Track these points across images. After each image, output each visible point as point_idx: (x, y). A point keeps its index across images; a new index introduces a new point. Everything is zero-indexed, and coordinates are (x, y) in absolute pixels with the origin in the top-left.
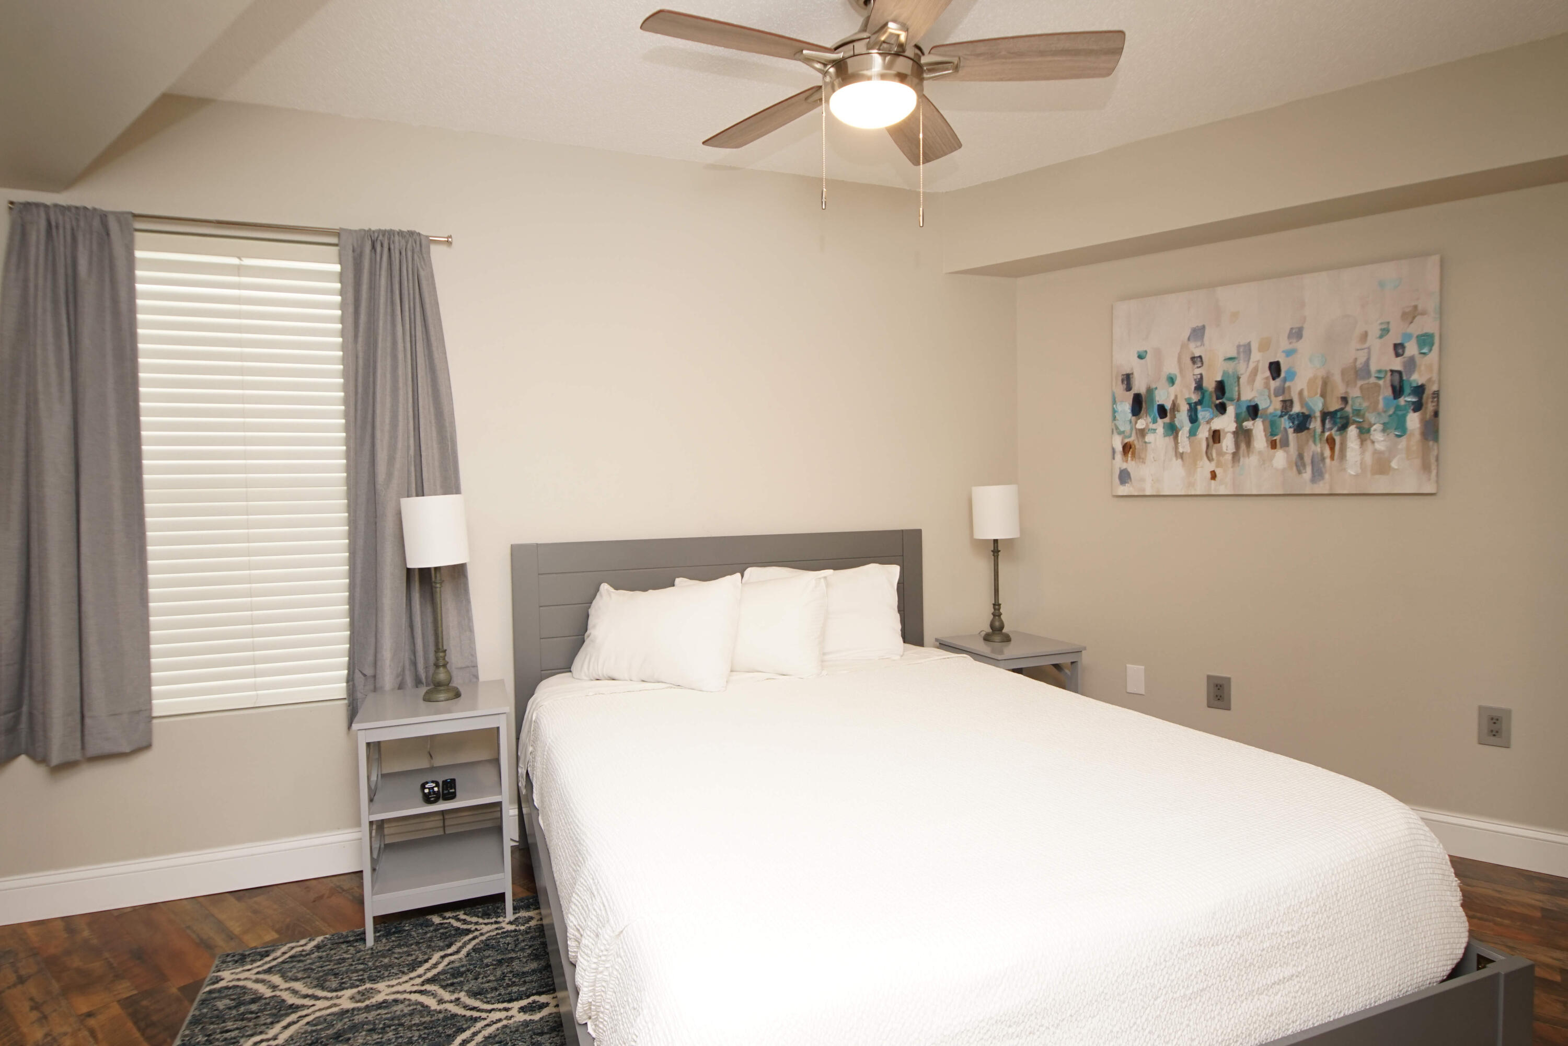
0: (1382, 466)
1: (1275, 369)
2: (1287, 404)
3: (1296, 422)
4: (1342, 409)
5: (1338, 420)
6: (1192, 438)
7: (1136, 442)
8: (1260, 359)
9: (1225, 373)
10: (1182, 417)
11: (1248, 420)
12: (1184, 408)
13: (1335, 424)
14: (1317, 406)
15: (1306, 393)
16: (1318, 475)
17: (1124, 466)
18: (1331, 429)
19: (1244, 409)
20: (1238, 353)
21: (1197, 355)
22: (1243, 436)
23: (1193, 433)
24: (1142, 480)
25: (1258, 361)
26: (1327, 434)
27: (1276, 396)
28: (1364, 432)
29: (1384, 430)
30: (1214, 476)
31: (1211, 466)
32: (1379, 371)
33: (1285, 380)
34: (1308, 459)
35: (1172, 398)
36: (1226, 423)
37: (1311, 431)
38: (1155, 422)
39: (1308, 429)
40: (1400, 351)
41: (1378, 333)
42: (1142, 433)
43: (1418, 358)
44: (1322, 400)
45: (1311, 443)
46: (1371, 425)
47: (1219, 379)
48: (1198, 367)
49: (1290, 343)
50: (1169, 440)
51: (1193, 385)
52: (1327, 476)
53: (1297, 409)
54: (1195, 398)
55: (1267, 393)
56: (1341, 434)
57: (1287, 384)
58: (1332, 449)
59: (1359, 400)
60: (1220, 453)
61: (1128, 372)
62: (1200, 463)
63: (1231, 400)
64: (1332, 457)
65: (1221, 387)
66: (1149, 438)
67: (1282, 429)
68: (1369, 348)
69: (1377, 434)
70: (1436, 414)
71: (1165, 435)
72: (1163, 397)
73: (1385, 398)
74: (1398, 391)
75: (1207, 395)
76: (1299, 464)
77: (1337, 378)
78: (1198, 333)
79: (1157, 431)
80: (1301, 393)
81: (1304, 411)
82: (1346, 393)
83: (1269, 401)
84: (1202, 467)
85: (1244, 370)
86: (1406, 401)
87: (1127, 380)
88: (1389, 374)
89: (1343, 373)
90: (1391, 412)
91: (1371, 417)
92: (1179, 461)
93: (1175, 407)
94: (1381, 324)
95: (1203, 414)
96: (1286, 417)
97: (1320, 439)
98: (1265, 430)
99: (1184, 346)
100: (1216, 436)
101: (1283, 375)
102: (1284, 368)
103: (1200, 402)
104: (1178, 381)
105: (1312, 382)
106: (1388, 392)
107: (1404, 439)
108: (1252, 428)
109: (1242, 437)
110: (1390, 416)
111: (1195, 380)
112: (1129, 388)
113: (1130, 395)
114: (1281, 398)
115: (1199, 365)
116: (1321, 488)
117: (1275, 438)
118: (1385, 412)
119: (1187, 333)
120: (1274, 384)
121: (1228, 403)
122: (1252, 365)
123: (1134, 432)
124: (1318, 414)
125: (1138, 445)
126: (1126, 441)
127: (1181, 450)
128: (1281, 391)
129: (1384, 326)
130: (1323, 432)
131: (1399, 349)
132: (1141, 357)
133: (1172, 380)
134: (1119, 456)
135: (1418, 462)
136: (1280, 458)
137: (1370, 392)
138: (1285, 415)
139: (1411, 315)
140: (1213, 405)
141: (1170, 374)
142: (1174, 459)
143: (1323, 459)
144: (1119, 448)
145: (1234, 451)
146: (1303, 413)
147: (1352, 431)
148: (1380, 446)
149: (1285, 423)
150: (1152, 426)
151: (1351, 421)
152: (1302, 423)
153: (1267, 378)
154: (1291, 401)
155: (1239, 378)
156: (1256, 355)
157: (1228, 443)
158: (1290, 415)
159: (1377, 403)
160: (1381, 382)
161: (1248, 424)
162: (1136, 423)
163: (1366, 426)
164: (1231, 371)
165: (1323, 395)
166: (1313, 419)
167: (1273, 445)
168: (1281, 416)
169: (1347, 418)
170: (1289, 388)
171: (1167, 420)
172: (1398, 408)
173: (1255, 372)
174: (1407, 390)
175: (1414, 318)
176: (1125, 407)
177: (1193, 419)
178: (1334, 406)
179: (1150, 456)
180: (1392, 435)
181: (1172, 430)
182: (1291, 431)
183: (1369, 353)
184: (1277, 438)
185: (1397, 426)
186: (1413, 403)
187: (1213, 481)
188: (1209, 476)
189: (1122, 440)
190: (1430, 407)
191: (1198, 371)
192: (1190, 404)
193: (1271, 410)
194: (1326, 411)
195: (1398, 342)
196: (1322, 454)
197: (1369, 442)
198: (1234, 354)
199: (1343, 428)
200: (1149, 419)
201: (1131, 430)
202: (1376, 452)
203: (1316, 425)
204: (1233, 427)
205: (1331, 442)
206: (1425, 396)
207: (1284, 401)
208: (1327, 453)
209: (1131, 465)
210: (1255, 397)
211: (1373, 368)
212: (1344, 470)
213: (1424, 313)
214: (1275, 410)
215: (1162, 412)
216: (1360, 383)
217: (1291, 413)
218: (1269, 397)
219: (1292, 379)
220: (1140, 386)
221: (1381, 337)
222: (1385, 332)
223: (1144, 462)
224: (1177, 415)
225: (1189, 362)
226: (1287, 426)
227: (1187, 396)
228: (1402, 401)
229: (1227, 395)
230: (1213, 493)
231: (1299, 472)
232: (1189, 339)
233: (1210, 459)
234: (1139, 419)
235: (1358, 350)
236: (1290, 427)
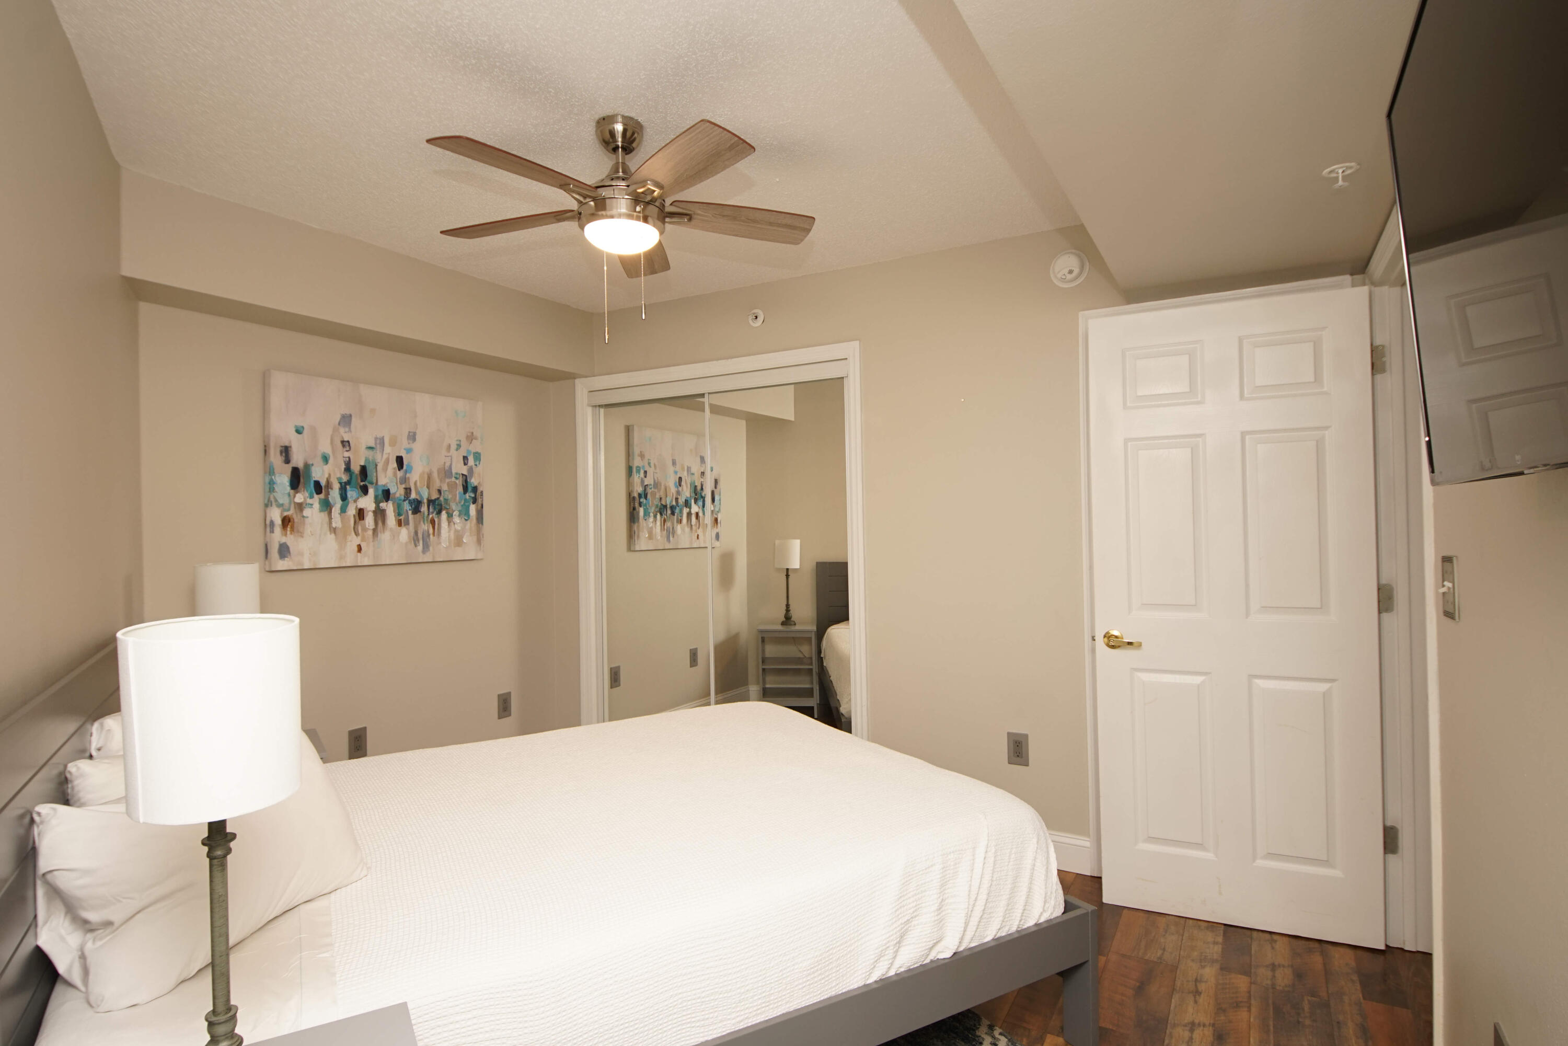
0: (458, 542)
1: (400, 461)
2: (408, 491)
3: (413, 506)
4: (438, 498)
5: (437, 506)
6: (343, 514)
7: (295, 516)
8: (390, 452)
9: (367, 460)
10: (335, 494)
11: (383, 502)
12: (336, 486)
13: (435, 509)
14: (425, 495)
15: (418, 484)
16: (426, 547)
17: (284, 540)
18: (433, 513)
19: (380, 492)
20: (376, 444)
21: (346, 439)
22: (380, 514)
23: (343, 510)
24: (301, 554)
25: (389, 454)
26: (431, 516)
27: (401, 484)
28: (450, 516)
29: (459, 516)
30: (360, 549)
31: (357, 541)
32: (457, 474)
33: (406, 472)
34: (420, 536)
35: (327, 476)
36: (368, 503)
37: (422, 514)
38: (311, 497)
39: (420, 512)
40: (466, 461)
41: (455, 447)
42: (300, 507)
43: (474, 466)
44: (427, 490)
45: (422, 523)
46: (454, 511)
47: (363, 464)
48: (347, 451)
49: (409, 444)
50: (324, 515)
51: (343, 466)
52: (431, 548)
53: (413, 496)
54: (345, 478)
55: (395, 481)
56: (438, 517)
57: (408, 475)
58: (434, 528)
59: (447, 493)
60: (365, 529)
61: (287, 444)
62: (349, 538)
63: (372, 483)
64: (434, 534)
65: (364, 470)
66: (307, 512)
67: (405, 510)
68: (451, 456)
69: (456, 519)
70: (482, 507)
71: (321, 511)
72: (319, 473)
73: (459, 493)
74: (465, 489)
75: (354, 477)
76: (415, 539)
77: (435, 475)
78: (346, 420)
79: (313, 506)
80: (415, 484)
81: (418, 498)
82: (440, 487)
83: (396, 487)
84: (351, 541)
85: (380, 460)
86: (470, 496)
87: (286, 452)
88: (461, 476)
89: (439, 471)
90: (462, 503)
91: (453, 506)
92: (333, 535)
93: (329, 485)
94: (457, 440)
95: (352, 493)
96: (407, 502)
97: (427, 521)
98: (394, 511)
99: (335, 430)
100: (361, 514)
101: (405, 467)
102: (405, 462)
103: (348, 483)
104: (331, 461)
105: (421, 475)
106: (460, 489)
107: (468, 522)
108: (386, 508)
109: (379, 516)
110: (462, 506)
111: (345, 462)
112: (287, 461)
113: (288, 469)
114: (404, 486)
115: (348, 449)
116: (428, 557)
117: (400, 518)
118: (460, 502)
119: (338, 418)
120: (400, 474)
121: (369, 486)
122: (385, 456)
123: (292, 506)
124: (425, 501)
125: (296, 519)
126: (286, 514)
127: (334, 525)
128: (404, 480)
129: (458, 443)
130: (429, 515)
131: (465, 458)
132: (299, 431)
133: (326, 459)
134: (278, 529)
135: (475, 538)
136: (404, 534)
137: (452, 486)
138: (407, 499)
139: (471, 438)
140: (358, 487)
141: (324, 453)
142: (329, 533)
143: (429, 535)
144: (278, 521)
145: (374, 527)
146: (417, 499)
147: (444, 515)
148: (458, 527)
149: (406, 506)
150: (309, 501)
151: (443, 508)
152: (416, 507)
153: (395, 469)
154: (410, 489)
155: (376, 465)
156: (388, 449)
157: (369, 520)
158: (410, 500)
159: (455, 495)
160: (457, 481)
161: (383, 505)
162: (295, 496)
163: (451, 512)
164: (371, 458)
165: (428, 487)
166: (423, 505)
167: (400, 523)
168: (404, 501)
169: (441, 505)
170: (409, 478)
171: (322, 496)
172: (466, 500)
173: (387, 462)
174: (470, 489)
175: (472, 440)
176: (283, 480)
177: (344, 498)
178: (434, 496)
179: (308, 530)
180: (463, 519)
181: (327, 506)
182: (410, 512)
183: (451, 459)
184: (402, 517)
185: (465, 513)
186: (473, 498)
187: (359, 554)
188: (356, 549)
189: (281, 514)
190: (479, 501)
191: (347, 454)
192: (341, 483)
193: (398, 495)
194: (430, 499)
195: (465, 455)
196: (428, 532)
197: (452, 523)
198: (373, 445)
199: (439, 513)
200: (307, 494)
201: (290, 504)
202: (456, 531)
203: (424, 509)
204: (372, 506)
205: (433, 522)
206: (477, 493)
207: (406, 489)
208: (431, 531)
209: (290, 539)
210: (387, 483)
211: (454, 471)
212: (440, 543)
213: (476, 439)
214: (400, 495)
215: (318, 488)
216: (447, 480)
217: (410, 498)
218: (397, 484)
219: (410, 472)
220: (298, 460)
221: (457, 450)
222: (459, 446)
223: (302, 537)
224: (331, 492)
225: (340, 445)
226: (408, 509)
227: (338, 476)
228: (467, 496)
229: (369, 478)
230: (360, 564)
231: (416, 546)
232: (339, 424)
233: (357, 534)
234: (297, 493)
235: (446, 456)
236: (410, 510)
